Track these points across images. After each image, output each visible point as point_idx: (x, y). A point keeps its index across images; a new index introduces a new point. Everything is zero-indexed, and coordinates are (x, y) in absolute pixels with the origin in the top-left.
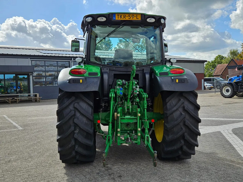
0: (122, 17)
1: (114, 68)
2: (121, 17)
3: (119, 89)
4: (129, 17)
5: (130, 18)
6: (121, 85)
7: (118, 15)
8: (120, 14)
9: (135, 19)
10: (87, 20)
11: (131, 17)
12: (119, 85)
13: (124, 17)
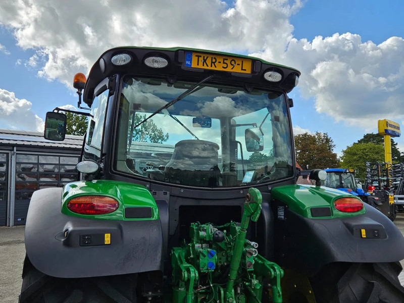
0: (209, 61)
1: (182, 191)
2: (205, 61)
3: (206, 254)
4: (224, 63)
5: (225, 66)
6: (207, 239)
7: (199, 57)
8: (203, 55)
9: (237, 69)
10: (116, 60)
11: (229, 64)
12: (202, 240)
13: (212, 62)
